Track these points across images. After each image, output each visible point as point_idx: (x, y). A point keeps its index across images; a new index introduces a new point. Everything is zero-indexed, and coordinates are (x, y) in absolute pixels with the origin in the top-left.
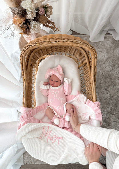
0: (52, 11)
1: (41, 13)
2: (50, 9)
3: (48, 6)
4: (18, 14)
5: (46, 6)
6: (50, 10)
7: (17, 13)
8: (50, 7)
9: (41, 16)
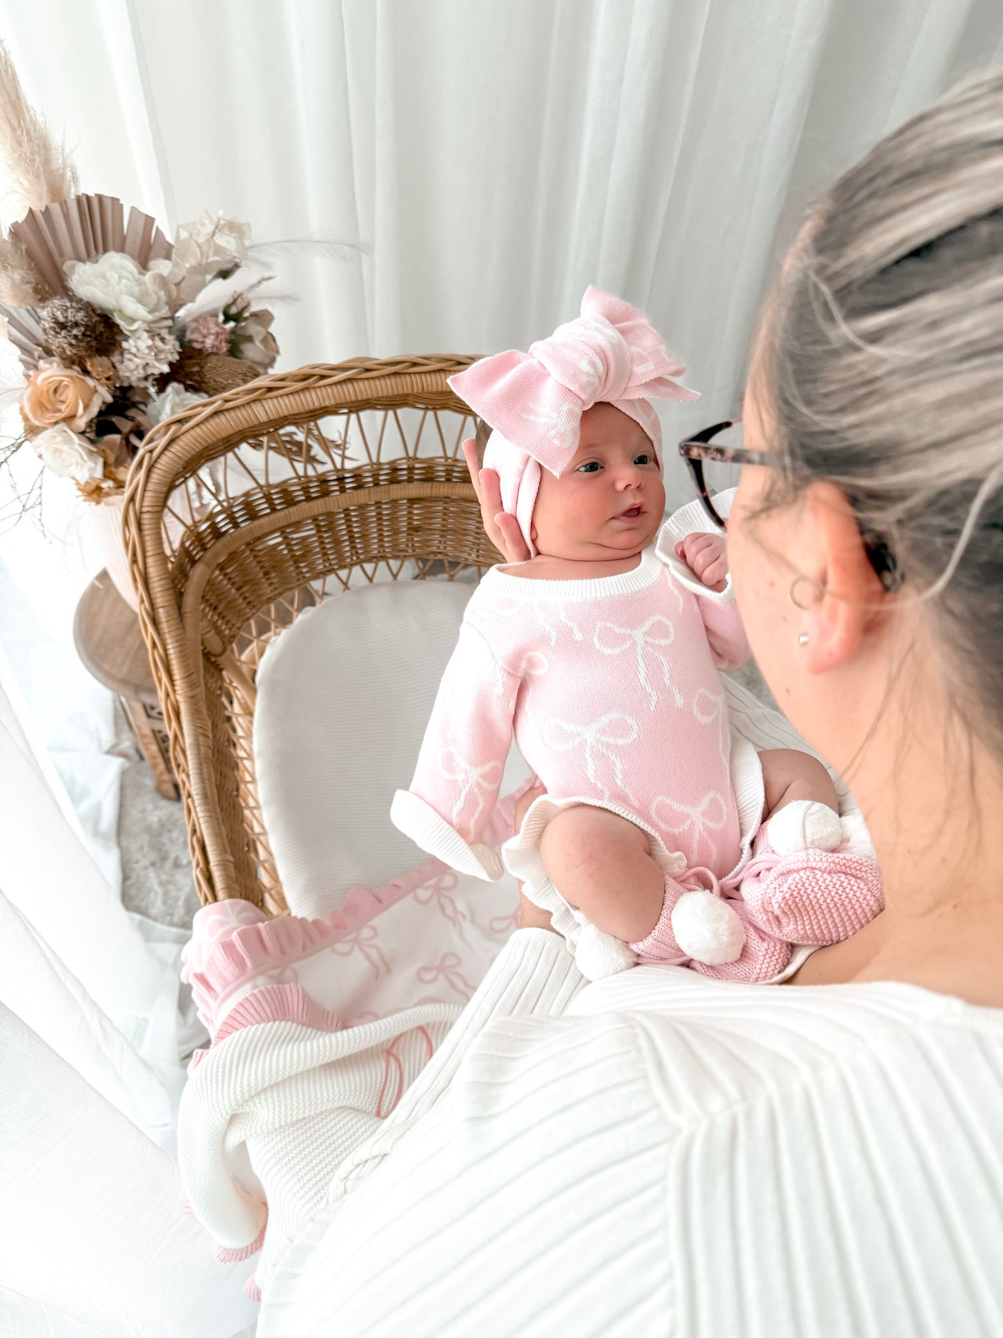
0: (274, 340)
1: (209, 342)
2: (259, 324)
3: (240, 304)
4: (63, 326)
5: (234, 310)
6: (259, 333)
7: (57, 322)
8: (255, 315)
9: (214, 360)
